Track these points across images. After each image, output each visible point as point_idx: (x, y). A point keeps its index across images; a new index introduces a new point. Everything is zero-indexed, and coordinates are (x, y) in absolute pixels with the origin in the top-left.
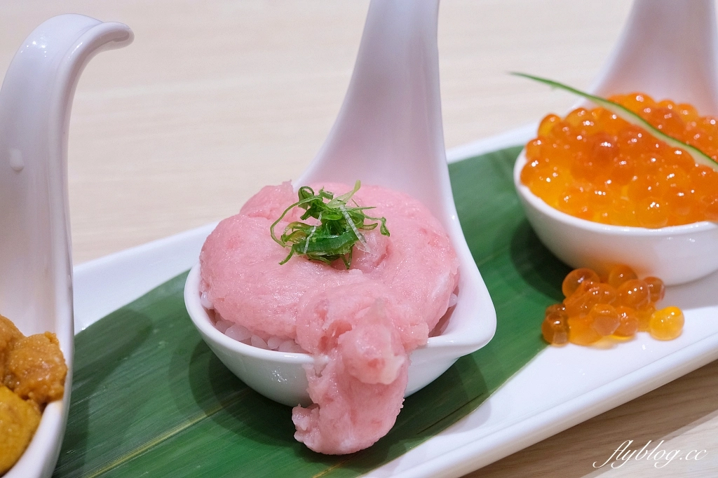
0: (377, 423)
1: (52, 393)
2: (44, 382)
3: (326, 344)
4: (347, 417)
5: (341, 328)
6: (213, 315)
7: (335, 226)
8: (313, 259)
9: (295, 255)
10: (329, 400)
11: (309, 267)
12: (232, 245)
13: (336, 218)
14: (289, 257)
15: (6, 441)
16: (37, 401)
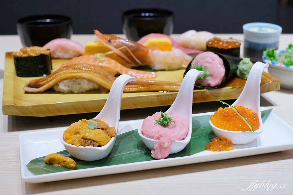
0: (165, 154)
1: (113, 135)
3: (158, 138)
4: (159, 152)
5: (161, 136)
6: (142, 133)
7: (165, 120)
8: (161, 125)
9: (157, 123)
10: (157, 149)
11: (160, 126)
13: (166, 118)
15: (105, 141)
16: (111, 136)
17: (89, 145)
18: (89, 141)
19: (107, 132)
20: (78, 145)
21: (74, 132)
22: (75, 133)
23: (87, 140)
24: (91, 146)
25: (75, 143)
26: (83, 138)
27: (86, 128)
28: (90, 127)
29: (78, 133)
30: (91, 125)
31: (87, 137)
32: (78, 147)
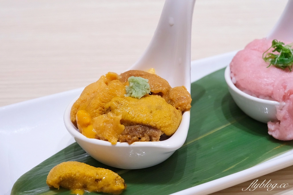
1: (187, 108)
2: (184, 104)
3: (285, 98)
4: (291, 126)
5: (291, 92)
7: (287, 55)
9: (271, 65)
12: (246, 60)
13: (287, 52)
14: (270, 65)
15: (173, 123)
16: (181, 110)
17: (139, 139)
18: (140, 129)
19: (171, 101)
20: (114, 140)
21: (100, 108)
22: (100, 110)
23: (133, 127)
24: (146, 141)
25: (106, 135)
26: (122, 122)
27: (125, 95)
28: (134, 94)
29: (110, 109)
30: (137, 89)
31: (134, 120)
32: (114, 144)
